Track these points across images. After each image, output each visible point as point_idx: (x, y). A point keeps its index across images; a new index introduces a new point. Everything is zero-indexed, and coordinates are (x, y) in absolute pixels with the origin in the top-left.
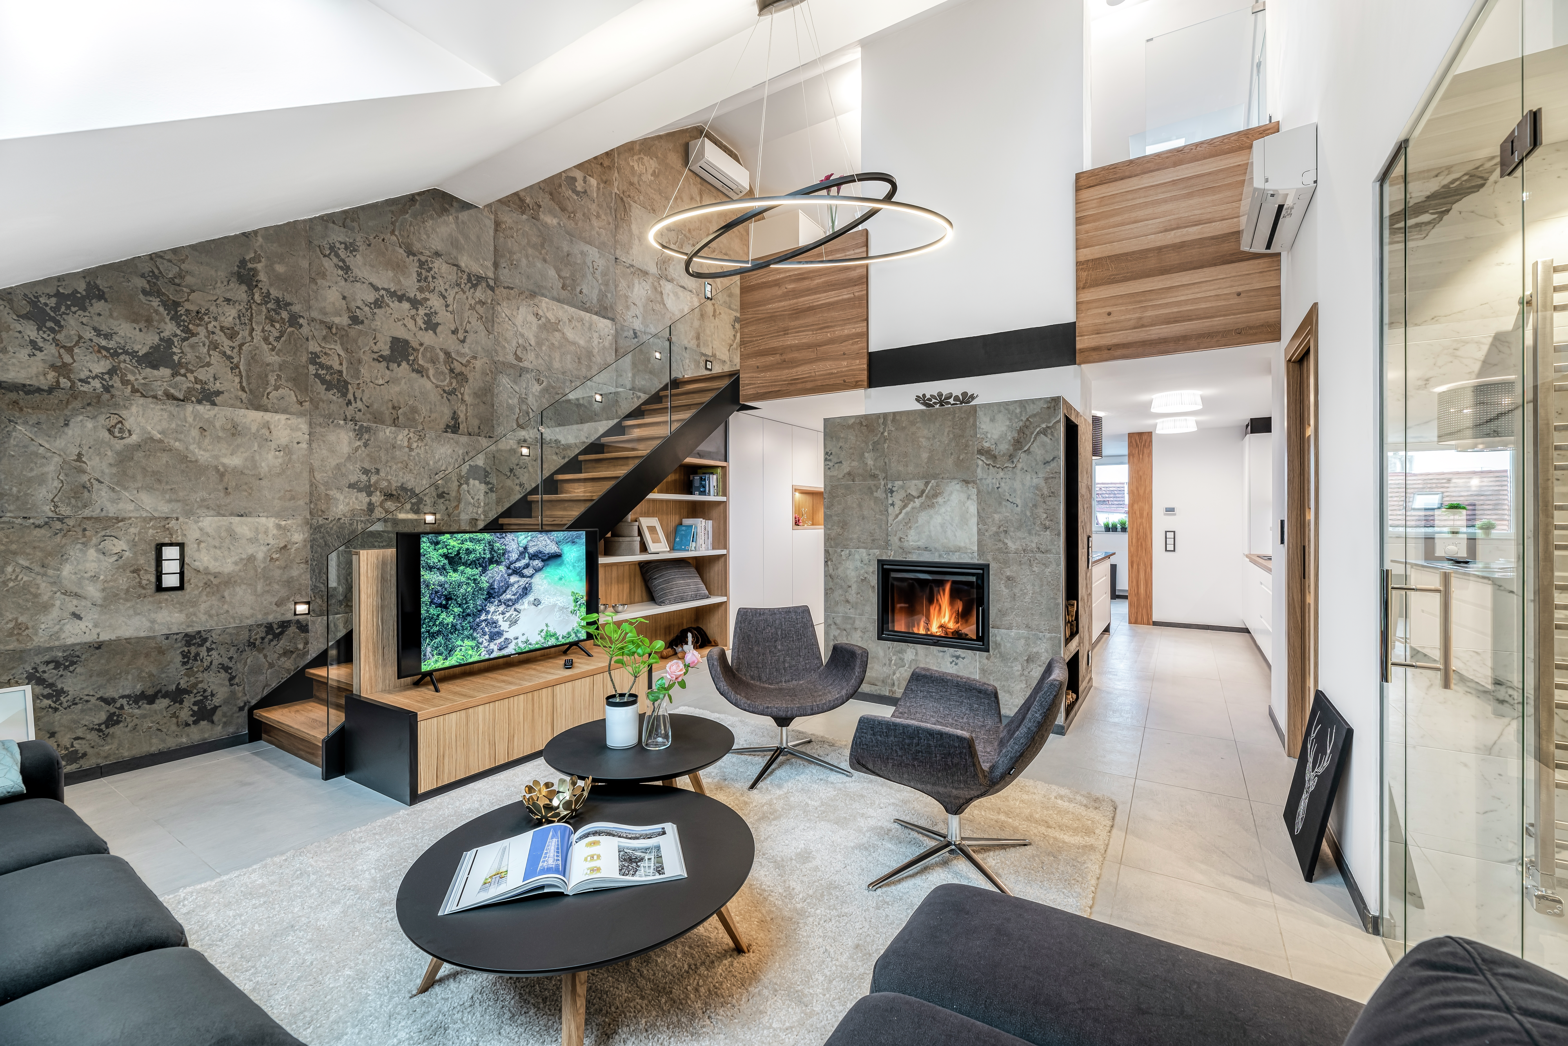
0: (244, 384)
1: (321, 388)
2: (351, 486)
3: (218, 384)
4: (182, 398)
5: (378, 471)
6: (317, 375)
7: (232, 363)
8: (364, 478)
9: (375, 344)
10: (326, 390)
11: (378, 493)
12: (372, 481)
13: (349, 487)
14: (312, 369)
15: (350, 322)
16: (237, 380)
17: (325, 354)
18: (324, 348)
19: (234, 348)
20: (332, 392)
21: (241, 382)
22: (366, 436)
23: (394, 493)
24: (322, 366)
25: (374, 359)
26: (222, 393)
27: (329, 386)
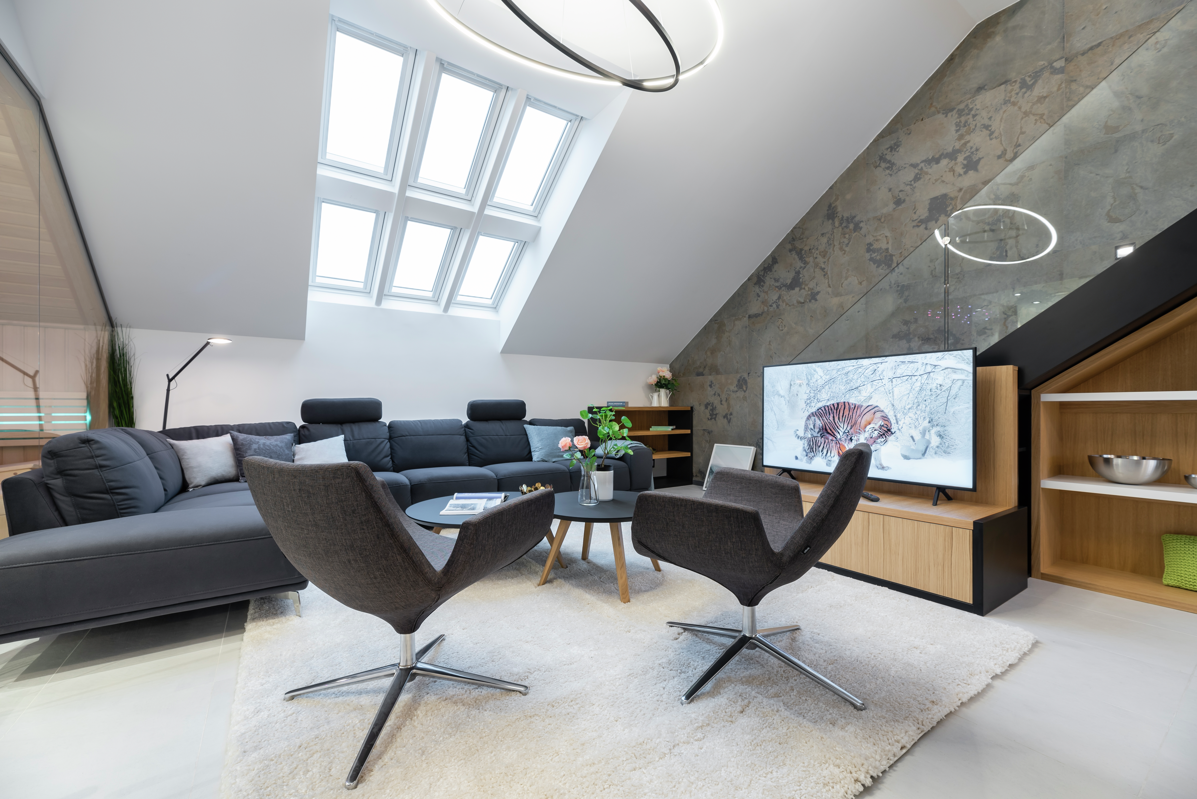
0: (830, 283)
1: (873, 267)
2: (894, 336)
3: (818, 288)
4: (803, 301)
5: (916, 320)
6: (871, 259)
7: (824, 272)
8: (904, 328)
9: (915, 213)
10: (878, 267)
11: (916, 339)
12: (911, 330)
13: (892, 338)
14: (868, 256)
15: (895, 206)
16: (827, 281)
17: (877, 240)
18: (876, 236)
19: (825, 262)
20: (881, 267)
21: (828, 282)
22: (906, 293)
23: (932, 336)
24: (874, 251)
25: (914, 227)
26: (820, 292)
27: (878, 263)
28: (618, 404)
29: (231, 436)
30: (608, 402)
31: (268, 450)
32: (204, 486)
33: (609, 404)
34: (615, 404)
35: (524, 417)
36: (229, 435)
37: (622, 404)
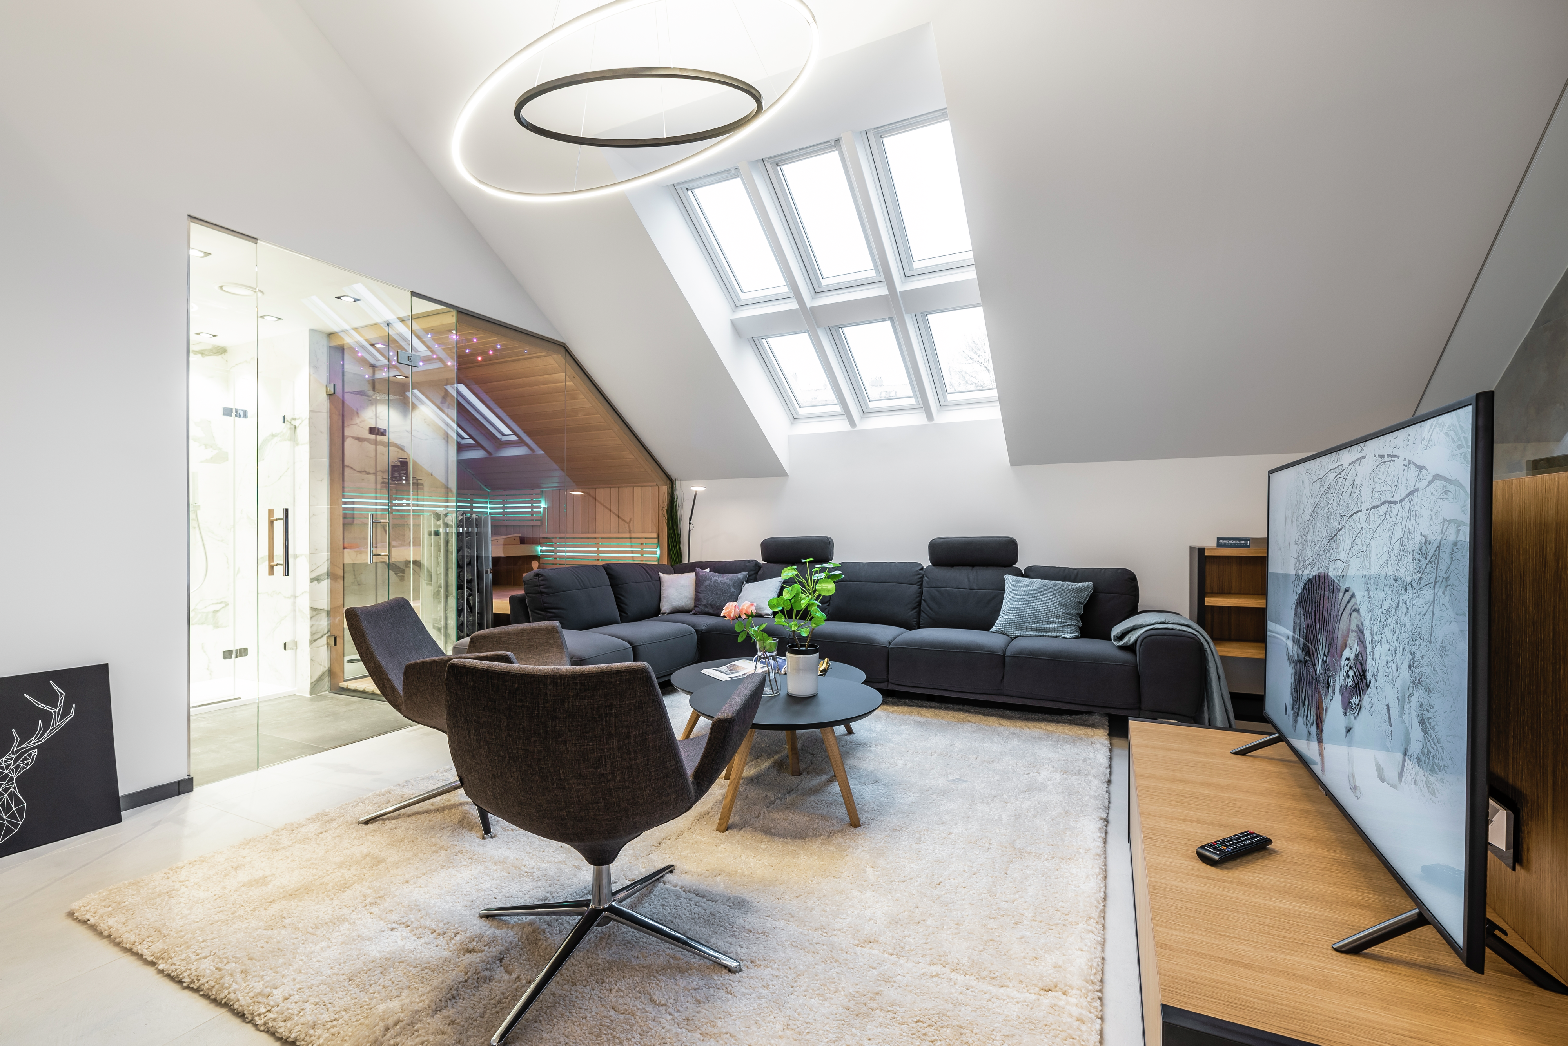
28: (1237, 542)
29: (696, 575)
30: (1219, 539)
31: (716, 587)
32: (668, 614)
33: (1221, 541)
34: (1231, 542)
35: (1015, 562)
36: (694, 574)
37: (1243, 542)
